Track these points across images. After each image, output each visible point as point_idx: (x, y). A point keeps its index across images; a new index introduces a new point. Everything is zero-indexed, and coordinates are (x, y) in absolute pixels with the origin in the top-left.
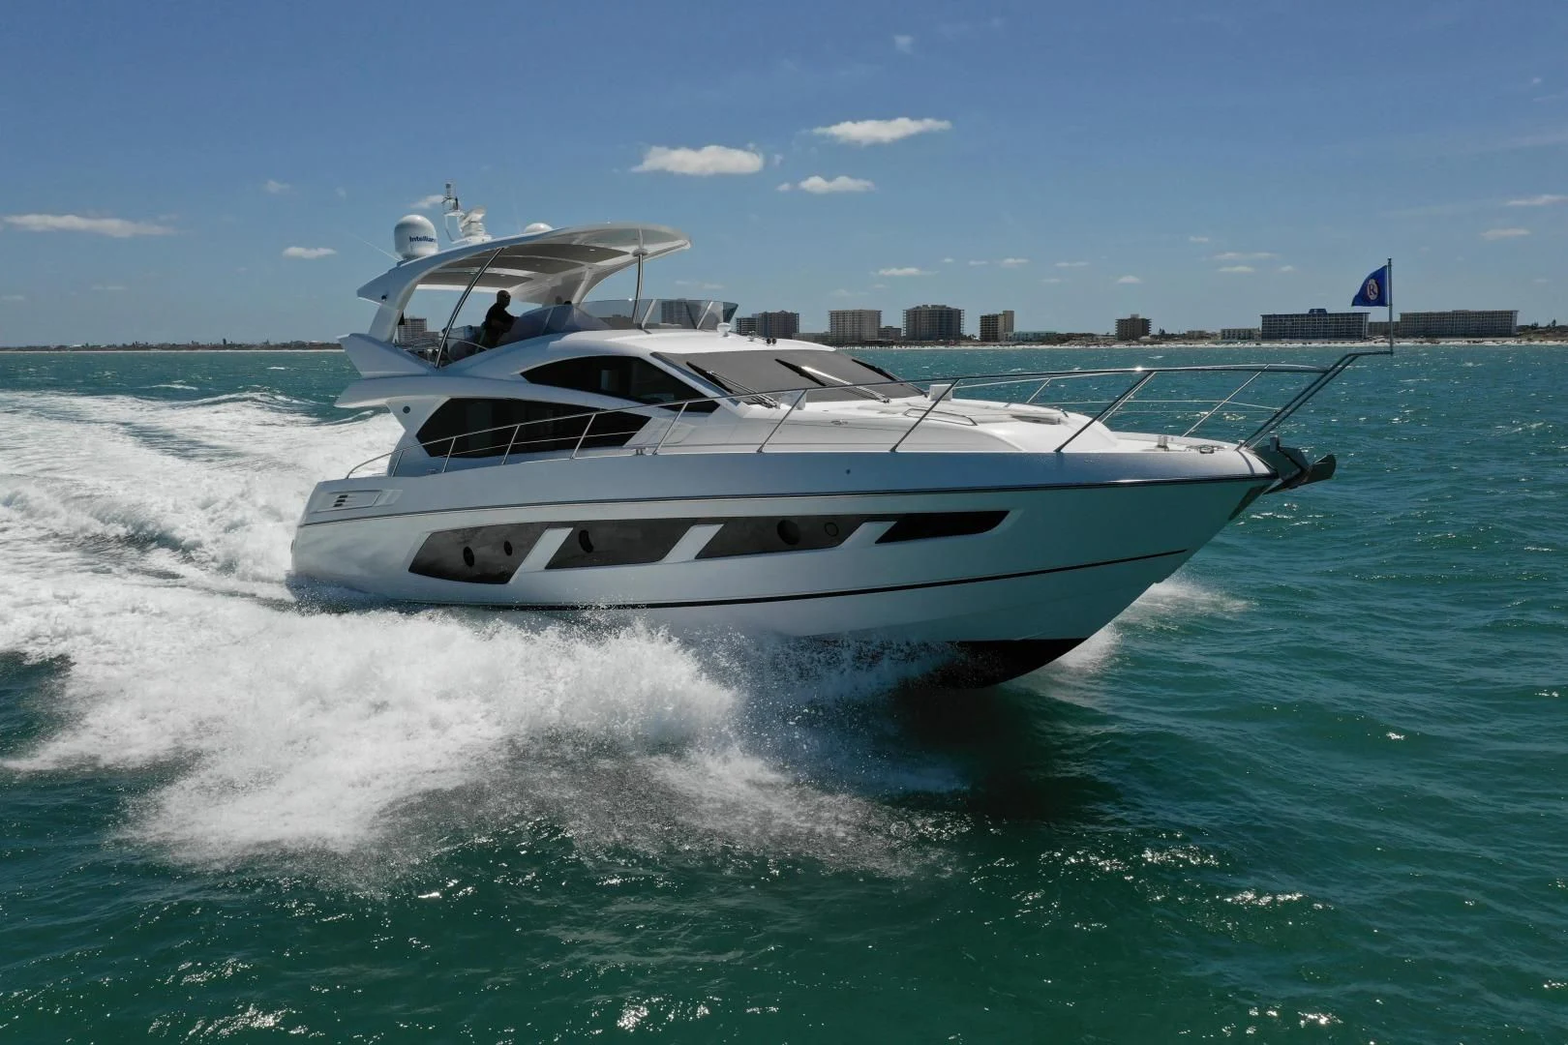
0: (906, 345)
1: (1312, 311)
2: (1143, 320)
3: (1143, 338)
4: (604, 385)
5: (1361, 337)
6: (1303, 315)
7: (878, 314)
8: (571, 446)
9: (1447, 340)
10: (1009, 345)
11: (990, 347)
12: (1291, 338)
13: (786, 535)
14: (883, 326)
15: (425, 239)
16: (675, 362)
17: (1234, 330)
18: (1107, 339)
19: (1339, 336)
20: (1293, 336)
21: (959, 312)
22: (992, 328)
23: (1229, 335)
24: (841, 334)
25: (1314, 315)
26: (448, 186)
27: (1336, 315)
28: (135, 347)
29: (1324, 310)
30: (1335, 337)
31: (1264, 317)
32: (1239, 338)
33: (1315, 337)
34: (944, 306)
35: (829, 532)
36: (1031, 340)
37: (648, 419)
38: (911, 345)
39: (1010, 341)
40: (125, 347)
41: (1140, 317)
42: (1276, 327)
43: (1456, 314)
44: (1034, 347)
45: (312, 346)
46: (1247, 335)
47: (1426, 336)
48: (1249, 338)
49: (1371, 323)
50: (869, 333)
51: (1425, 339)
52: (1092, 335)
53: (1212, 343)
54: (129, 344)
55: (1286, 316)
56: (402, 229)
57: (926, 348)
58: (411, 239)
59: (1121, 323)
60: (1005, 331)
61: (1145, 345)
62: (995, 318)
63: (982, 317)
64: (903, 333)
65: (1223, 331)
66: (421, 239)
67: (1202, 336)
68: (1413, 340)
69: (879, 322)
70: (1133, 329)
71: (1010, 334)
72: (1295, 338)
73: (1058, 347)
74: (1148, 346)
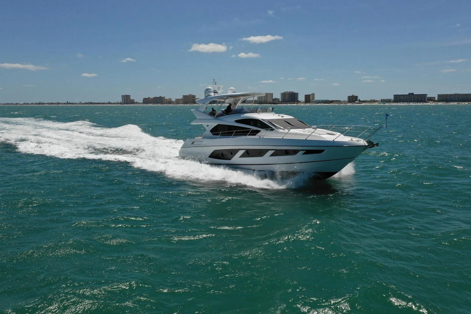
0: (282, 104)
1: (409, 93)
2: (356, 96)
3: (356, 102)
4: (252, 124)
5: (425, 102)
6: (407, 95)
7: (272, 94)
8: (246, 135)
9: (453, 103)
10: (314, 104)
11: (308, 105)
12: (403, 102)
13: (287, 153)
14: (274, 98)
16: (265, 121)
17: (385, 100)
18: (344, 102)
19: (418, 101)
20: (403, 101)
21: (297, 94)
22: (308, 99)
23: (383, 101)
24: (261, 100)
25: (410, 95)
27: (417, 95)
28: (40, 103)
29: (413, 93)
30: (417, 102)
31: (394, 95)
32: (386, 102)
33: (411, 102)
34: (293, 92)
35: (295, 152)
36: (321, 102)
37: (261, 131)
38: (283, 104)
39: (314, 102)
40: (36, 104)
41: (355, 95)
42: (398, 99)
43: (455, 95)
44: (322, 104)
45: (95, 103)
46: (389, 101)
47: (446, 101)
48: (390, 102)
49: (428, 97)
50: (269, 100)
51: (446, 102)
52: (339, 101)
53: (378, 103)
54: (38, 102)
55: (401, 95)
57: (288, 105)
59: (349, 97)
60: (312, 100)
61: (357, 104)
62: (309, 95)
63: (305, 95)
64: (280, 100)
65: (382, 100)
66: (211, 92)
67: (374, 101)
68: (442, 103)
69: (272, 97)
70: (353, 99)
71: (314, 101)
72: (405, 102)
73: (330, 104)
74: (358, 104)
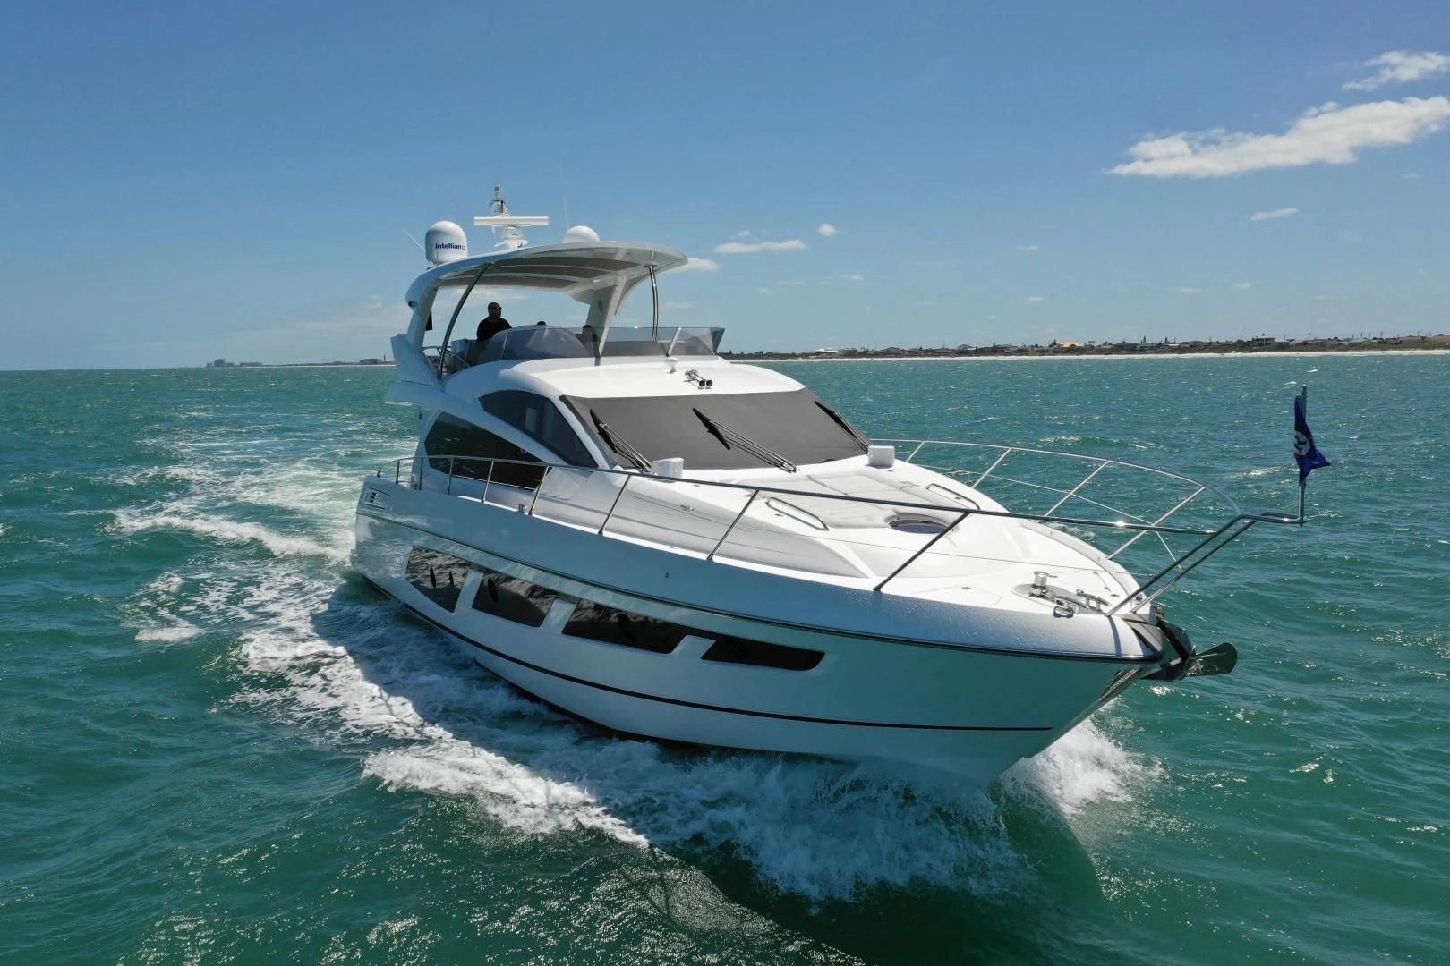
4: (527, 424)
13: (626, 629)
15: (451, 246)
16: (579, 408)
26: (497, 189)
35: (659, 638)
56: (431, 235)
58: (437, 246)
66: (446, 246)
